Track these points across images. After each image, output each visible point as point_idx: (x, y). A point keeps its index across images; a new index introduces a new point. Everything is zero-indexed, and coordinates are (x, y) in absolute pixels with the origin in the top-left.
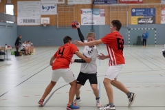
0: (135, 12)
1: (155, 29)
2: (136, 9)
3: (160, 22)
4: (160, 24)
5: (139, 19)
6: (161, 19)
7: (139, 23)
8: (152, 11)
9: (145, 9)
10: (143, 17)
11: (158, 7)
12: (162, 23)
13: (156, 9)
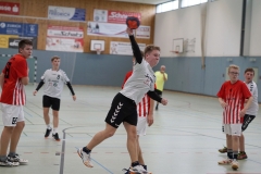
0: (6, 28)
1: (36, 58)
2: (6, 23)
3: (44, 46)
4: (43, 50)
5: (11, 40)
6: (46, 43)
7: (10, 46)
8: (32, 29)
9: (21, 24)
10: (17, 37)
11: (43, 23)
12: (47, 48)
13: (40, 26)
